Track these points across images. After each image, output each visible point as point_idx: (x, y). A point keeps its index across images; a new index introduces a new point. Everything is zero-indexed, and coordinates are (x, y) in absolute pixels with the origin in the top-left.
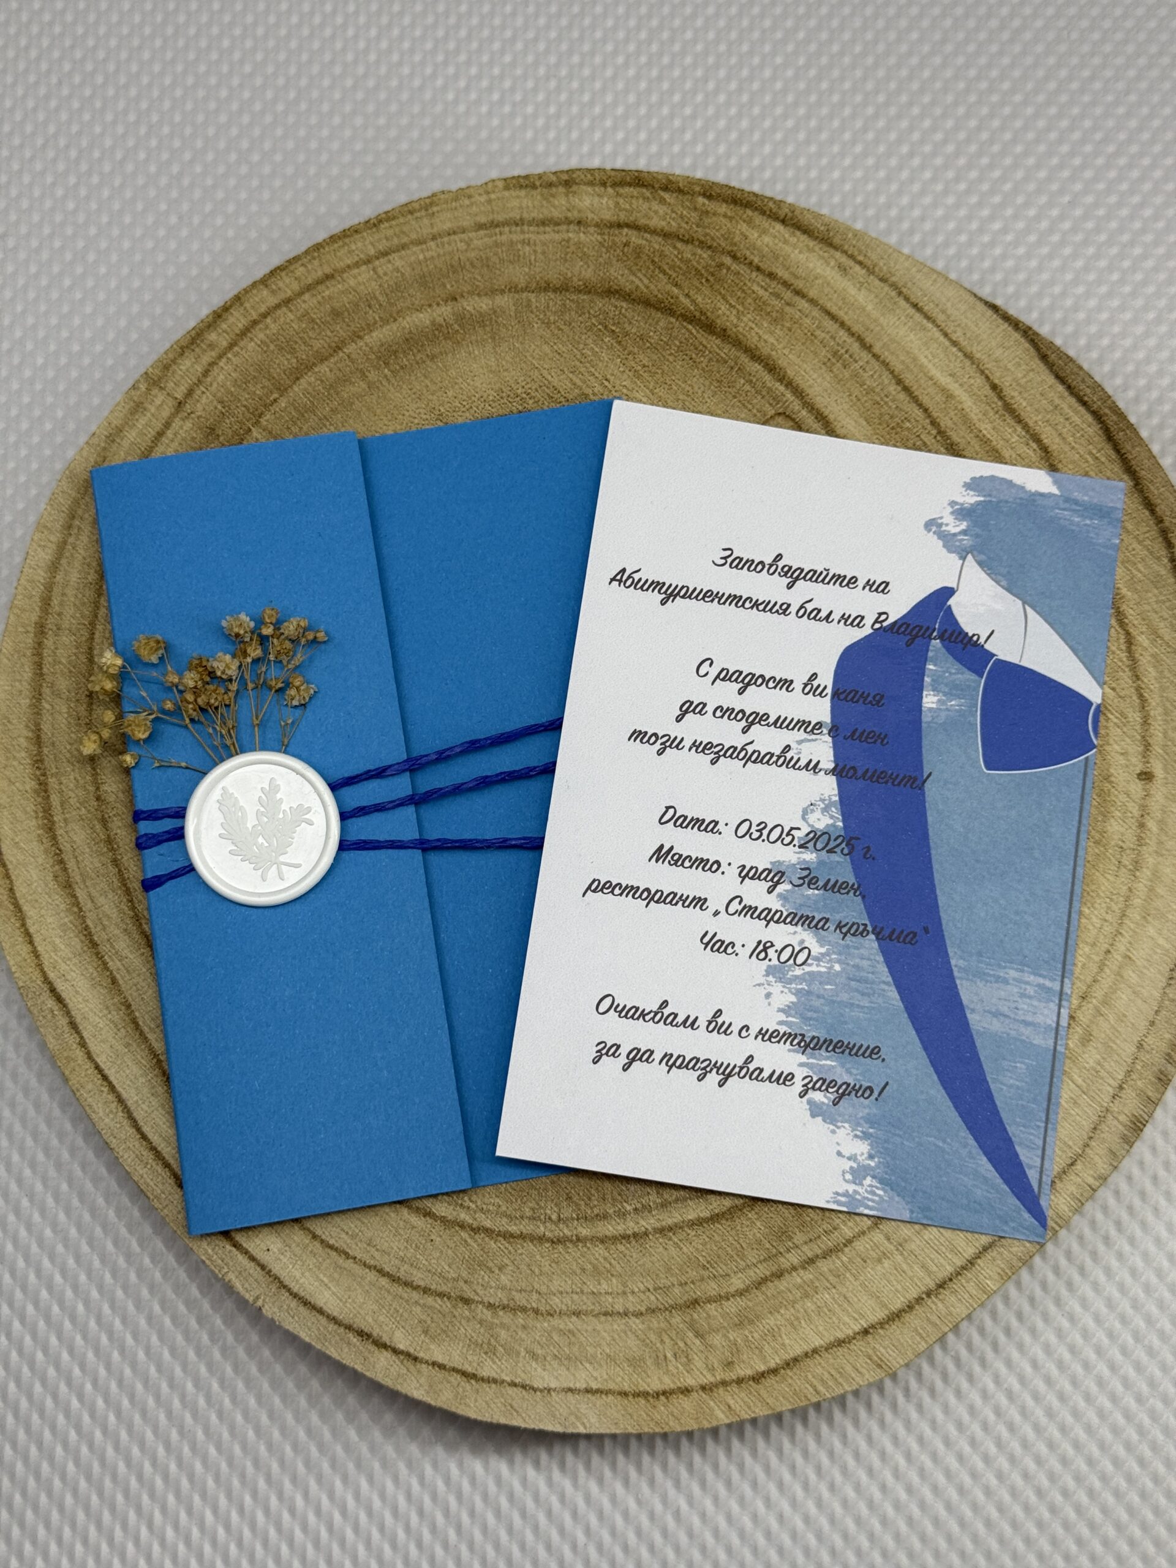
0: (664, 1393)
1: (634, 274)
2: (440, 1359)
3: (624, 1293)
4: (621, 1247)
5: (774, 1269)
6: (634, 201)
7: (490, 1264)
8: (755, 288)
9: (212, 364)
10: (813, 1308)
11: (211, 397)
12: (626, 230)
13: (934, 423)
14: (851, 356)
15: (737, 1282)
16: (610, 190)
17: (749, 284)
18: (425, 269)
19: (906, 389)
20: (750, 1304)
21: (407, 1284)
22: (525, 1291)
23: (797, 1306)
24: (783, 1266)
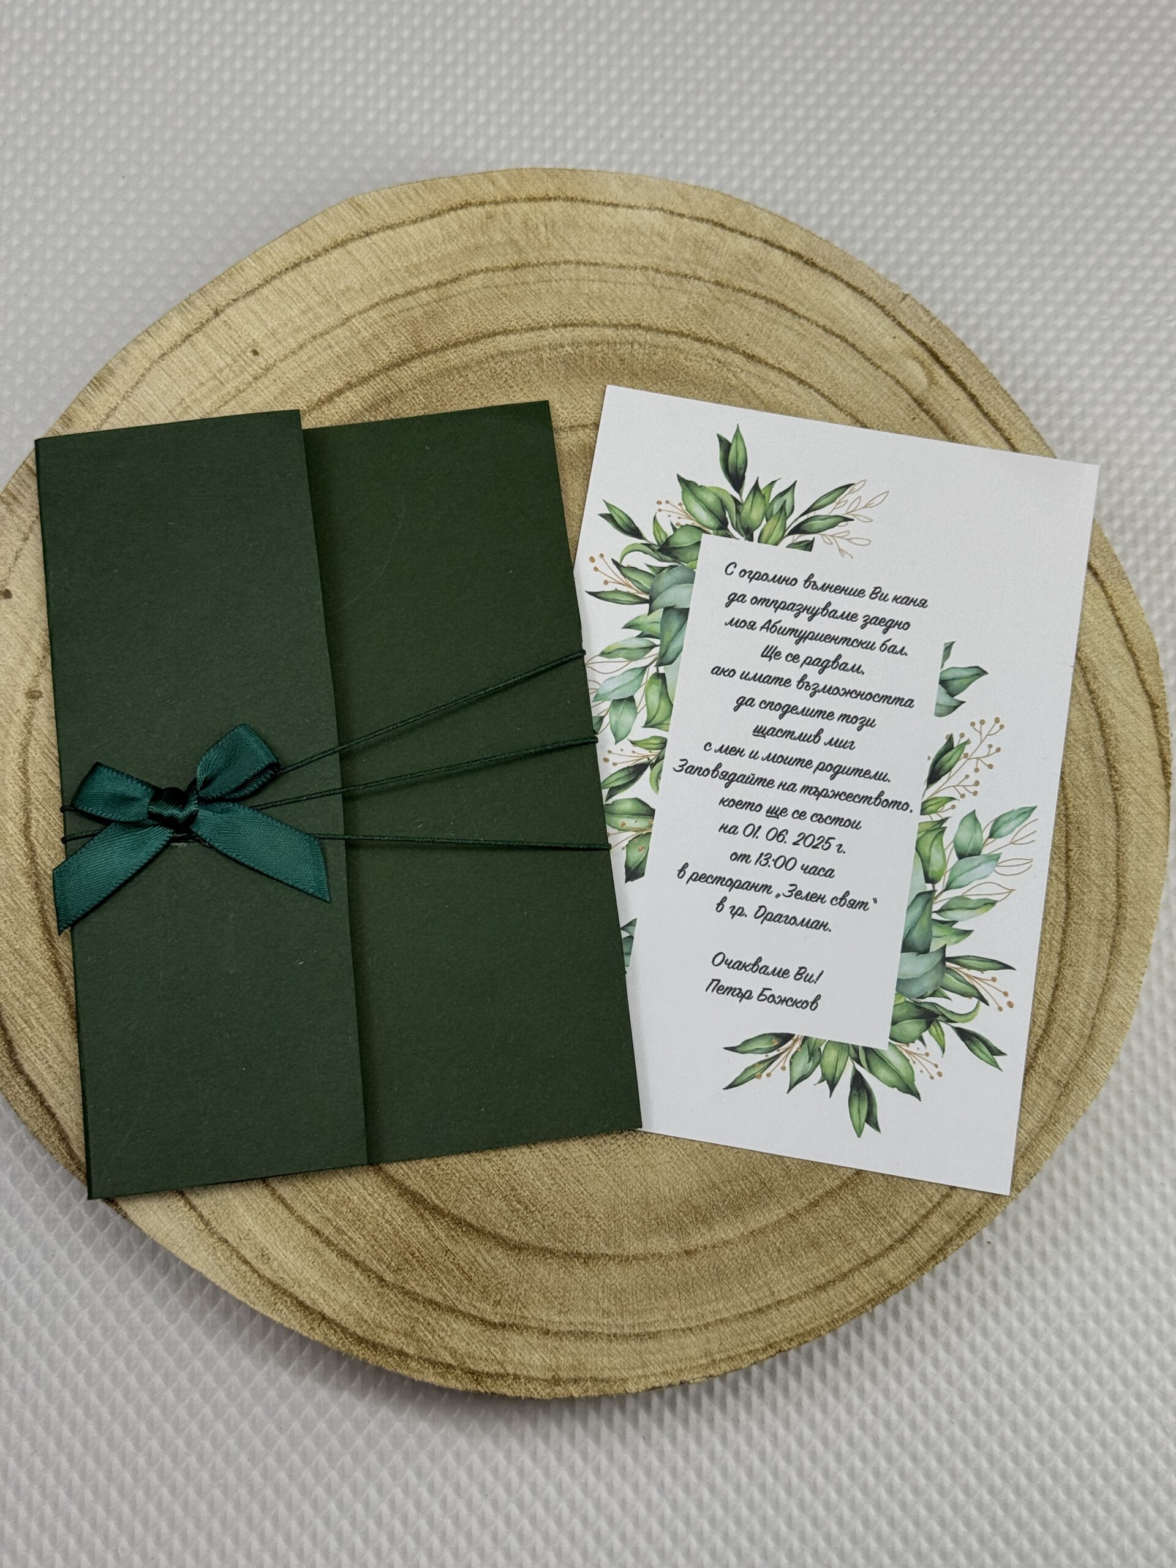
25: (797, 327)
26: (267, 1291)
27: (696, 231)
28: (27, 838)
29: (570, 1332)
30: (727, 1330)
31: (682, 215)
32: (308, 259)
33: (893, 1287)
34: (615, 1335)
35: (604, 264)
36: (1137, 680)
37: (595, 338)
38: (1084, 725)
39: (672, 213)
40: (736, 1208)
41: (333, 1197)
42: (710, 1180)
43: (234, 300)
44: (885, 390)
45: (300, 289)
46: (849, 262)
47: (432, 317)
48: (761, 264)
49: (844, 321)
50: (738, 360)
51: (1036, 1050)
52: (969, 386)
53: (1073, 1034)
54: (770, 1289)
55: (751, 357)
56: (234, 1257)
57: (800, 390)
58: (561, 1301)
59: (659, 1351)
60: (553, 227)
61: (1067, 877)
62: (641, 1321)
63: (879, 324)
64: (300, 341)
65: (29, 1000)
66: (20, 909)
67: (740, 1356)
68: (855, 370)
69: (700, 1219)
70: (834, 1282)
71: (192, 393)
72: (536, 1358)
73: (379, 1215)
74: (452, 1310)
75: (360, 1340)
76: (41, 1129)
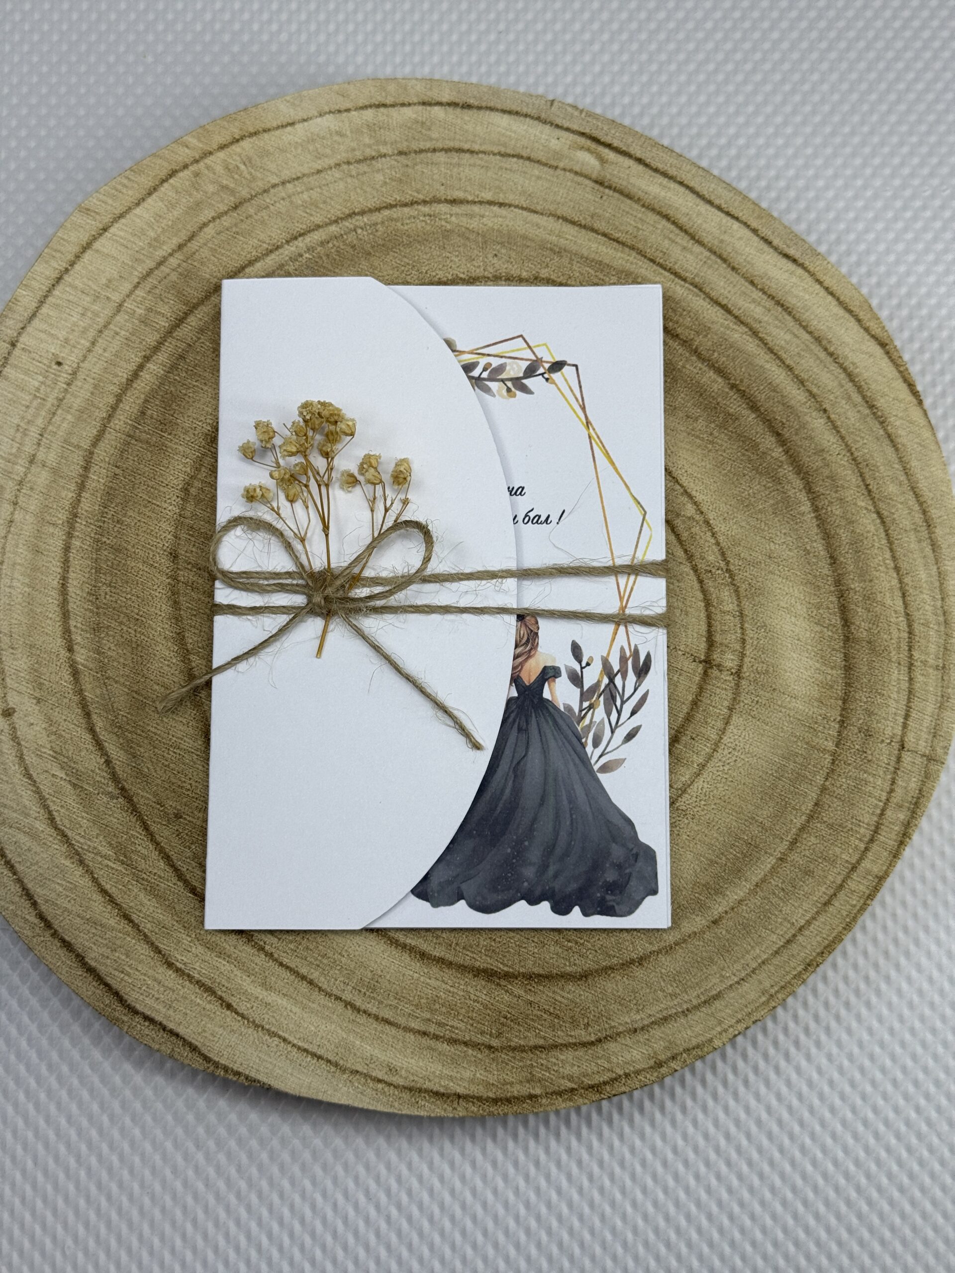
0: (238, 141)
1: (568, 999)
2: (405, 110)
3: (289, 197)
4: (304, 227)
5: (185, 249)
6: (596, 1069)
7: (394, 183)
8: (462, 1025)
9: (892, 791)
10: (148, 233)
11: (880, 763)
12: (593, 1039)
13: (271, 955)
14: (360, 991)
15: (210, 231)
16: (621, 1073)
17: (469, 1027)
18: (749, 940)
19: (303, 978)
20: (195, 220)
21: (447, 150)
22: (362, 174)
23: (160, 230)
24: (180, 253)
25: (479, 162)
26: (406, 1096)
27: (365, 118)
28: (56, 828)
29: (652, 1023)
30: (772, 968)
31: (348, 110)
32: (67, 270)
33: (881, 879)
34: (688, 1010)
35: (304, 175)
36: (862, 330)
37: (324, 237)
38: (836, 384)
39: (339, 111)
40: (737, 872)
41: (423, 1001)
42: (707, 859)
43: (23, 328)
44: (569, 184)
45: (71, 298)
46: (495, 92)
47: (186, 276)
48: (429, 124)
49: (513, 142)
50: (444, 208)
51: (910, 650)
52: (633, 152)
53: (931, 626)
54: (789, 921)
55: (453, 202)
56: (369, 1081)
57: (503, 211)
58: (635, 1002)
59: (726, 1006)
60: (250, 162)
61: (875, 507)
62: (702, 990)
63: (541, 133)
64: (90, 338)
65: (117, 954)
66: (76, 886)
67: (789, 983)
68: (539, 178)
69: (713, 892)
70: (835, 895)
71: (23, 418)
72: (636, 1054)
73: (465, 999)
74: (555, 1046)
75: (495, 1101)
76: (173, 1049)
